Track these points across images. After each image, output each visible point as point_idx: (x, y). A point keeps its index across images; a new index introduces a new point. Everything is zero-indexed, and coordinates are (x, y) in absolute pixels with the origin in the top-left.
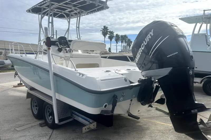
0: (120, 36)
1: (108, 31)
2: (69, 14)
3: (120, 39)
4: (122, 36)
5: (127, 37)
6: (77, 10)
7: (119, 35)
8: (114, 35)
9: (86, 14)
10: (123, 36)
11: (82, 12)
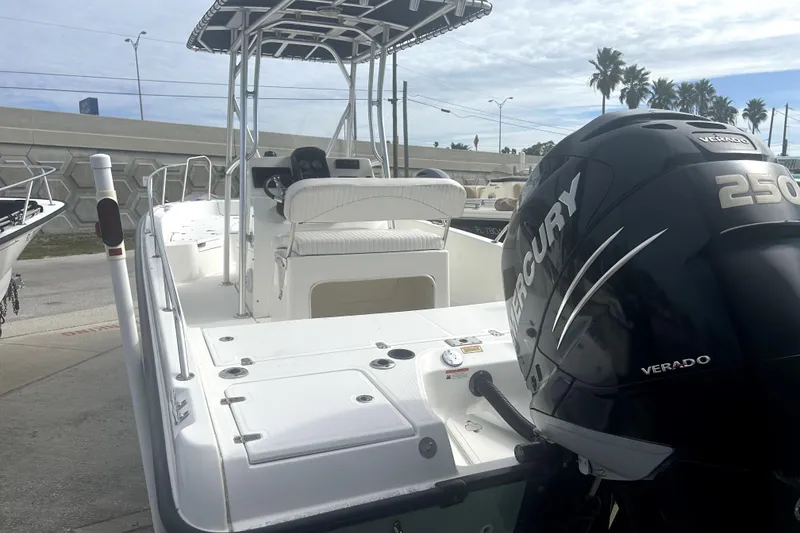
0: (675, 89)
1: (622, 67)
2: (351, 44)
3: (673, 101)
4: (685, 88)
5: (711, 91)
6: (372, 26)
7: (671, 85)
8: (647, 84)
9: (415, 41)
10: (691, 86)
11: (394, 33)
